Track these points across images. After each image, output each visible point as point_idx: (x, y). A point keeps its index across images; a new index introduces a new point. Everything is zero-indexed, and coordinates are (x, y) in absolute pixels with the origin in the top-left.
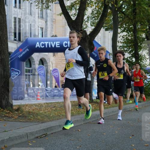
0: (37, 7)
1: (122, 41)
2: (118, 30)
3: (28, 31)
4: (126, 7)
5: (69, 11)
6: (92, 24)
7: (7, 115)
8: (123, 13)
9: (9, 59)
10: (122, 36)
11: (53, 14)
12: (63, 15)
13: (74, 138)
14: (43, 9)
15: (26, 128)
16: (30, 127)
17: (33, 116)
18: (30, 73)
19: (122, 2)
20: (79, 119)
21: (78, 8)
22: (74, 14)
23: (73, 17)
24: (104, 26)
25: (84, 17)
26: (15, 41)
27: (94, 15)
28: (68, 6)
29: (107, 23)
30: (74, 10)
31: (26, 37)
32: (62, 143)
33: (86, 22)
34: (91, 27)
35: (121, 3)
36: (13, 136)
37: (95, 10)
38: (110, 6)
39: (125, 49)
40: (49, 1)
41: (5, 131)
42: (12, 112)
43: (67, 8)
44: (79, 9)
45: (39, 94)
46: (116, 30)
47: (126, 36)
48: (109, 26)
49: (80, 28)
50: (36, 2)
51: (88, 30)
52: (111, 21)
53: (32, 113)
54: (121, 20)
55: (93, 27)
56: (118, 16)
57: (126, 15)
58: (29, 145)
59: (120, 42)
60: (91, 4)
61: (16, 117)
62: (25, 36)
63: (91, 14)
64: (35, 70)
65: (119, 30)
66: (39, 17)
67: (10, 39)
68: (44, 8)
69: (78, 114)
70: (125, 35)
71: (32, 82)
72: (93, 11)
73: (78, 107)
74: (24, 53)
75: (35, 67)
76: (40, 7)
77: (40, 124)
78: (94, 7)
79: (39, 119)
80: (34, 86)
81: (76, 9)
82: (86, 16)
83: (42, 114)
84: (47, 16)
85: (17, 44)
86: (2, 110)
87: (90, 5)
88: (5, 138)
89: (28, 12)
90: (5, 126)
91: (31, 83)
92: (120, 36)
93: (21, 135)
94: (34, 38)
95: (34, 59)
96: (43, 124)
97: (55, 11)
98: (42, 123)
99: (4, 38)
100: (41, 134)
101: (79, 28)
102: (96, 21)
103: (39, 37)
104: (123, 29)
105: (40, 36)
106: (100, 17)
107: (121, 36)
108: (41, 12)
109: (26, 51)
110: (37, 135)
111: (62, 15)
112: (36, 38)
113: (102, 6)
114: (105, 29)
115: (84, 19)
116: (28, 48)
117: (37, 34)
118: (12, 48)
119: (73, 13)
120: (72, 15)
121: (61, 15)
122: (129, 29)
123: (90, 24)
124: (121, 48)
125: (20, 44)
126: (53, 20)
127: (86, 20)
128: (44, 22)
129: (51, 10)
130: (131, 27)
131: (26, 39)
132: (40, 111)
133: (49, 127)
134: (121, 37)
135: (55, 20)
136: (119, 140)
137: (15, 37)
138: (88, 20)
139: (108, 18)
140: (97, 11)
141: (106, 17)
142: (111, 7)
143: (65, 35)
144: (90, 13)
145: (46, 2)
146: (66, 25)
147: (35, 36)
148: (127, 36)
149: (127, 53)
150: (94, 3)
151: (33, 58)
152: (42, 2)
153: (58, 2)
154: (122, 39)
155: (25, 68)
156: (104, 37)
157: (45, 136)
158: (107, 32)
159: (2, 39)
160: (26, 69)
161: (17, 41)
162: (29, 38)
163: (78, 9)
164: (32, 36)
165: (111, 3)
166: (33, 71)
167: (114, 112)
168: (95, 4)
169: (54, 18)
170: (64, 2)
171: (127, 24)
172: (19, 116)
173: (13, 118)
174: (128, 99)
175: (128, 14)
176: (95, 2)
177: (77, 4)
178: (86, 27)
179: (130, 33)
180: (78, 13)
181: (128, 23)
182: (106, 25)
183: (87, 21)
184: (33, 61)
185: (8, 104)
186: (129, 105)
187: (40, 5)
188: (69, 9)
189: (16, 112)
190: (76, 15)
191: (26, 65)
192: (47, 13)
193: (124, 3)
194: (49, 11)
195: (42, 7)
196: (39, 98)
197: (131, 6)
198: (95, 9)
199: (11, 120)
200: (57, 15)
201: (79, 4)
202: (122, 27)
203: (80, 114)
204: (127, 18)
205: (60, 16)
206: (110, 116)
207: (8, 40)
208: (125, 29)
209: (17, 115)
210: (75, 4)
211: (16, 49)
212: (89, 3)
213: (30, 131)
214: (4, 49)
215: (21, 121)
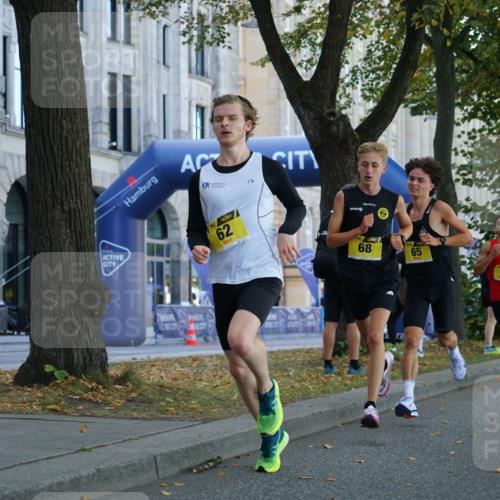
0: (186, 39)
1: (466, 151)
2: (452, 114)
3: (155, 119)
4: (480, 37)
5: (290, 51)
6: (367, 93)
7: (89, 395)
8: (470, 54)
9: (95, 210)
10: (469, 133)
11: (239, 61)
12: (270, 66)
13: (311, 471)
14: (205, 46)
15: (150, 439)
16: (165, 434)
17: (175, 399)
18: (162, 255)
19: (465, 19)
20: (326, 409)
21: (320, 40)
22: (309, 61)
23: (304, 71)
24: (407, 100)
25: (342, 70)
26: (114, 153)
27: (375, 63)
28: (286, 34)
29: (417, 90)
30: (306, 46)
31: (149, 139)
32: (271, 491)
33: (348, 86)
34: (364, 102)
35: (463, 22)
36: (108, 465)
37: (377, 48)
38: (427, 32)
39: (478, 175)
40: (224, 18)
41: (83, 450)
42: (104, 388)
43: (282, 41)
44: (325, 45)
45: (192, 327)
46: (448, 112)
47: (480, 131)
48: (424, 99)
49: (329, 108)
50: (183, 23)
51: (353, 114)
52: (431, 83)
53: (170, 388)
54: (463, 79)
55: (372, 105)
56: (453, 65)
57: (481, 62)
58: (162, 494)
59: (463, 151)
60: (362, 28)
61: (119, 402)
62: (147, 134)
63: (365, 59)
64: (179, 245)
65: (458, 114)
66: (190, 71)
67: (95, 145)
68: (208, 43)
69: (323, 392)
70: (477, 128)
71: (168, 285)
72: (370, 52)
73: (322, 368)
74: (142, 190)
75: (180, 238)
76: (195, 40)
77: (199, 427)
78: (374, 37)
79: (193, 409)
80: (176, 298)
81: (313, 44)
82: (346, 66)
83: (202, 392)
84: (218, 68)
85: (120, 160)
86: (72, 378)
87: (359, 29)
88: (84, 473)
89: (155, 56)
90: (82, 431)
91: (166, 289)
92: (459, 133)
93: (135, 464)
94: (177, 141)
95: (174, 212)
96: (206, 425)
97: (244, 51)
98: (205, 421)
99: (78, 144)
100: (201, 460)
101: (325, 107)
102: (382, 84)
103: (190, 137)
104: (470, 108)
105: (196, 134)
106: (392, 71)
107: (463, 132)
108: (200, 55)
109: (149, 184)
110: (187, 464)
111: (267, 64)
112: (182, 142)
113: (399, 35)
114: (409, 110)
115: (342, 75)
116: (155, 173)
117: (184, 127)
118: (103, 173)
119: (305, 59)
120: (300, 64)
121: (263, 65)
122: (490, 108)
123: (360, 93)
124: (465, 172)
125: (130, 161)
126: (238, 80)
127: (347, 80)
128: (210, 88)
129: (230, 48)
130: (496, 101)
131: (149, 143)
132: (198, 383)
133: (227, 438)
134: (465, 137)
135: (245, 80)
136: (462, 479)
137: (114, 137)
138: (354, 79)
139: (421, 71)
140: (383, 48)
141: (414, 70)
142: (430, 35)
143: (278, 132)
144: (362, 58)
145: (214, 20)
146: (279, 97)
147: (178, 133)
148: (485, 133)
149: (486, 189)
150: (373, 23)
151: (172, 207)
152: (203, 21)
153: (256, 20)
154: (466, 143)
155: (148, 240)
156: (408, 135)
157: (214, 467)
158: (418, 119)
159: (70, 144)
160: (148, 244)
161: (120, 151)
162: (160, 142)
163: (319, 45)
164: (170, 133)
165: (430, 24)
166: (174, 249)
167: (443, 384)
168: (378, 26)
169: (241, 72)
170: (275, 20)
171: (484, 93)
172: (129, 401)
173: (107, 405)
174: (488, 342)
175: (488, 59)
176: (376, 22)
177: (318, 28)
178: (348, 104)
179: (492, 122)
180: (322, 57)
181: (487, 89)
182: (416, 97)
183: (352, 84)
184: (172, 216)
185: (91, 359)
186: (493, 362)
187: (195, 33)
188: (291, 43)
189: (117, 386)
190: (312, 65)
191: (151, 229)
192: (216, 59)
193: (473, 23)
194: (223, 51)
195: (202, 37)
196: (194, 337)
197: (496, 32)
198: (377, 42)
199: (101, 412)
200: (252, 64)
201: (325, 26)
202: (469, 101)
203: (329, 392)
204: (485, 73)
205: (260, 66)
206: (428, 398)
207: (92, 148)
208: (477, 108)
209: (121, 397)
210: (311, 28)
211: (118, 176)
212: (356, 22)
213: (165, 451)
214: (77, 177)
215: (135, 414)
